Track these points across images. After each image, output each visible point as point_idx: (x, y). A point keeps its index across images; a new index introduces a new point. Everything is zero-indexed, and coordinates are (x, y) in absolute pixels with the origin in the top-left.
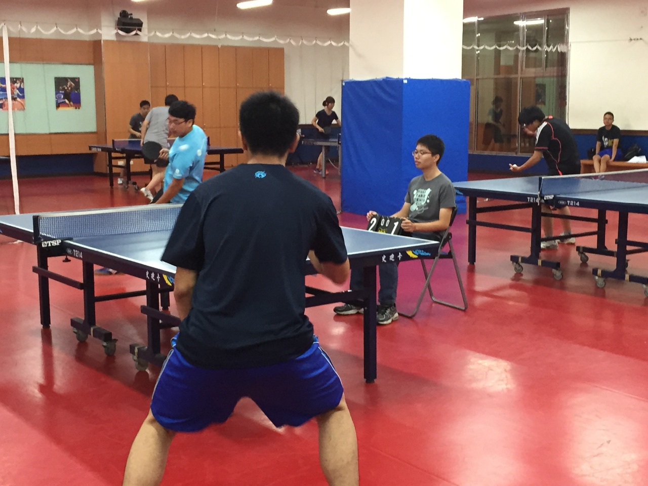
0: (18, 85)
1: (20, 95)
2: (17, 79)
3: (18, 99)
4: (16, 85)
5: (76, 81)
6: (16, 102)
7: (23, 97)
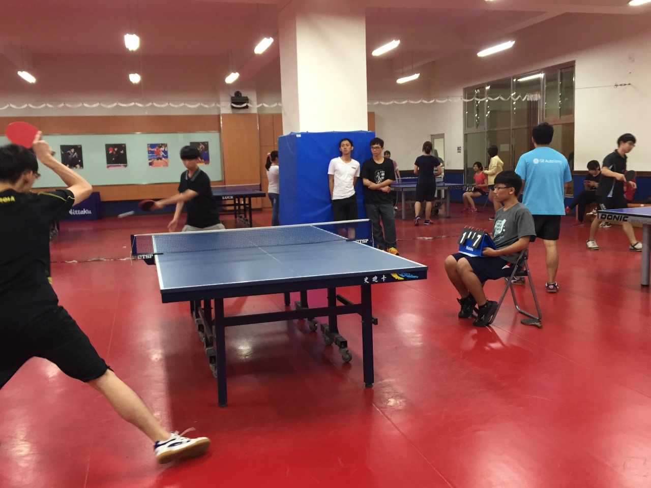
0: (162, 149)
1: (165, 155)
2: (162, 144)
3: (163, 159)
4: (161, 149)
5: (206, 145)
6: (162, 161)
7: (167, 157)
